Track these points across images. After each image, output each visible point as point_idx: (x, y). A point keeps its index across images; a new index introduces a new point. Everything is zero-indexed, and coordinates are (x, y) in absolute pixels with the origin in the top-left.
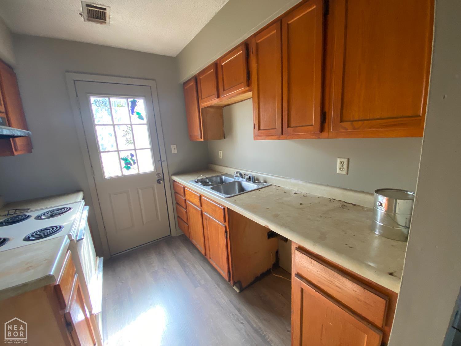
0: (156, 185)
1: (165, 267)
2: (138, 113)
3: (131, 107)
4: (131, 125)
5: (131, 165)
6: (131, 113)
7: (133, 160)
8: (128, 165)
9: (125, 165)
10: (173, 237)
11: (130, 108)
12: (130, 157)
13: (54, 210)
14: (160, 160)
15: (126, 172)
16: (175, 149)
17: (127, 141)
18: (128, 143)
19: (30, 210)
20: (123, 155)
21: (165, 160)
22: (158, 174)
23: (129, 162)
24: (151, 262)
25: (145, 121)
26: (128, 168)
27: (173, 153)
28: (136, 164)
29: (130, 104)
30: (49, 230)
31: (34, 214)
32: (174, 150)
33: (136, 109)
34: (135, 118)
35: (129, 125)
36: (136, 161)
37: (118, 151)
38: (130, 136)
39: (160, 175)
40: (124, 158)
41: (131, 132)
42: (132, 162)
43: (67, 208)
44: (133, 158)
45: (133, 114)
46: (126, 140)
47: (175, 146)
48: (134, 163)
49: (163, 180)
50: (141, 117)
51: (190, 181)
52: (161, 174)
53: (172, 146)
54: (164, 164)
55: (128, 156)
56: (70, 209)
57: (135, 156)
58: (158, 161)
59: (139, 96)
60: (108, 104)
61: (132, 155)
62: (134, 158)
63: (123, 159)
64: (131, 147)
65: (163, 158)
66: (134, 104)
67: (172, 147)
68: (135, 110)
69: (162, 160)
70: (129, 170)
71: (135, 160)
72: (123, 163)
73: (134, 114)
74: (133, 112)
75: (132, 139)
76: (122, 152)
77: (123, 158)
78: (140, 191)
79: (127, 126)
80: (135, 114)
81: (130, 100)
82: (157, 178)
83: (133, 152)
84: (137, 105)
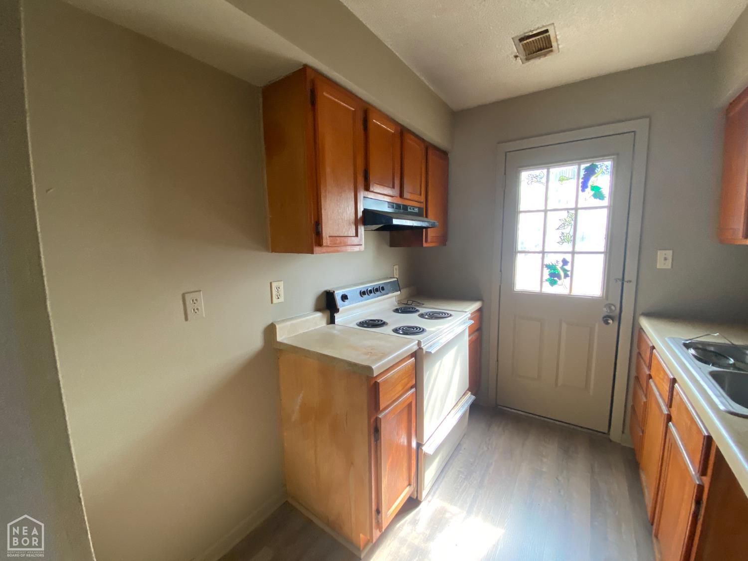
0: (598, 326)
1: (560, 478)
2: (594, 188)
3: (582, 179)
4: (576, 209)
5: (559, 278)
6: (580, 189)
7: (565, 271)
8: (554, 277)
9: (549, 277)
10: (611, 441)
11: (581, 181)
12: (561, 264)
13: (436, 312)
14: (621, 277)
15: (548, 289)
16: (666, 259)
17: (562, 238)
18: (563, 239)
19: (423, 306)
20: (550, 259)
21: (634, 279)
22: (610, 306)
23: (557, 272)
24: (544, 453)
25: (606, 202)
26: (553, 283)
27: (658, 267)
28: (568, 279)
29: (582, 173)
30: (414, 329)
31: (422, 310)
32: (664, 260)
33: (593, 181)
34: (587, 198)
35: (572, 209)
36: (569, 273)
37: (543, 252)
38: (569, 230)
39: (613, 308)
40: (551, 264)
41: (573, 222)
42: (562, 274)
43: (448, 314)
44: (565, 267)
45: (583, 190)
46: (561, 236)
47: (669, 253)
48: (566, 276)
49: (617, 319)
50: (598, 195)
51: (669, 338)
52: (614, 306)
53: (659, 252)
54: (629, 289)
55: (557, 262)
56: (451, 315)
57: (570, 264)
58: (616, 280)
59: (603, 156)
60: (544, 179)
61: (565, 262)
62: (568, 267)
63: (548, 267)
64: (568, 247)
65: (630, 275)
66: (591, 171)
67: (661, 254)
68: (590, 183)
69: (626, 279)
70: (554, 286)
71: (568, 271)
72: (546, 272)
73: (586, 190)
74: (584, 186)
75: (572, 233)
76: (549, 255)
77: (549, 265)
78: (564, 326)
79: (568, 212)
80: (588, 190)
81: (583, 166)
82: (605, 311)
83: (568, 257)
84: (596, 173)
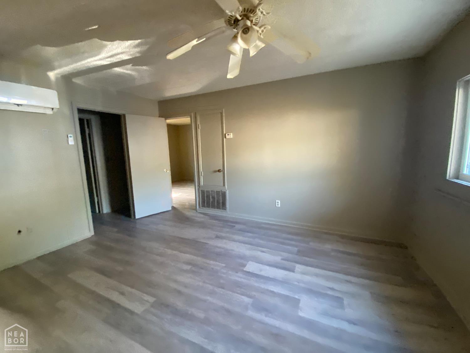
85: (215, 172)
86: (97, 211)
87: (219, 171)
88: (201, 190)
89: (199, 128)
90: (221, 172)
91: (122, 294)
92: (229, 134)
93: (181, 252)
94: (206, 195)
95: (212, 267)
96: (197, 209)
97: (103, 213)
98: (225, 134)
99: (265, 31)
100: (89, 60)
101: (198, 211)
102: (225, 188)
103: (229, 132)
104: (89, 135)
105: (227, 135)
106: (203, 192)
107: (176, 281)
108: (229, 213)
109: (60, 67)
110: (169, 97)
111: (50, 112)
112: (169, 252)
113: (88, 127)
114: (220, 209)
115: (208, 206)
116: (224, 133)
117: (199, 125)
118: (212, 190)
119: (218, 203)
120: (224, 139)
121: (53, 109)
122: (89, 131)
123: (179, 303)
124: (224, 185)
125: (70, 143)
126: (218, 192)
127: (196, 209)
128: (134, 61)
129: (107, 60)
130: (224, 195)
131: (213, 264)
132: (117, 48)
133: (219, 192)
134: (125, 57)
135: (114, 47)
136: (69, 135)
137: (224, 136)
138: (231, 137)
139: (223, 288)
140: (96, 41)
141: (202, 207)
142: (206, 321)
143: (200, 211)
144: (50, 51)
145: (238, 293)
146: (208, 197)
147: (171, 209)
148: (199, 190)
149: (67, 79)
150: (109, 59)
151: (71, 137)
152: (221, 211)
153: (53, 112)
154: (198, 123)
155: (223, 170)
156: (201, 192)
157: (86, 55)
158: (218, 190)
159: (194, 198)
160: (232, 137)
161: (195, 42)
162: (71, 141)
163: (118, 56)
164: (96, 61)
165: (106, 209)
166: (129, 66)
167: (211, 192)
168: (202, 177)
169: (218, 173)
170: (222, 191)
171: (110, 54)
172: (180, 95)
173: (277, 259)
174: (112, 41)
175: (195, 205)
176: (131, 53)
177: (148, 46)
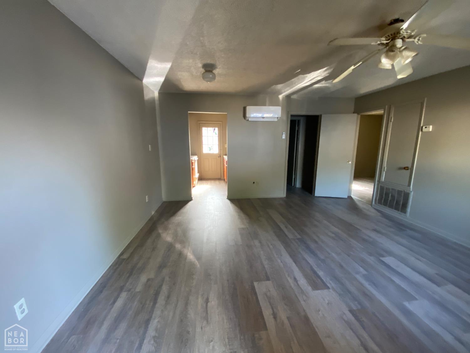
0: (218, 158)
2: (215, 133)
4: (213, 136)
5: (211, 150)
15: (209, 152)
18: (211, 142)
22: (219, 154)
28: (213, 150)
33: (215, 131)
37: (208, 145)
40: (209, 147)
49: (221, 156)
50: (216, 134)
54: (222, 151)
58: (220, 150)
59: (216, 127)
60: (207, 130)
62: (212, 147)
64: (212, 144)
65: (222, 149)
66: (214, 129)
72: (209, 149)
74: (214, 132)
78: (213, 159)
79: (211, 137)
82: (219, 156)
85: (400, 169)
86: (293, 185)
87: (406, 168)
88: (381, 186)
89: (391, 121)
90: (408, 169)
91: (286, 227)
92: (427, 126)
93: (333, 225)
94: (385, 192)
95: (351, 243)
96: (373, 204)
97: (296, 187)
98: (422, 127)
99: (420, 39)
100: (299, 85)
101: (373, 206)
102: (410, 189)
103: (427, 124)
104: (298, 131)
105: (424, 127)
106: (382, 189)
107: (318, 237)
108: (408, 217)
109: (285, 92)
110: (364, 93)
111: (276, 120)
112: (325, 222)
113: (298, 126)
114: (398, 210)
115: (385, 204)
116: (422, 125)
117: (391, 117)
118: (393, 188)
119: (397, 203)
120: (420, 133)
121: (278, 118)
122: (298, 128)
123: (313, 246)
124: (409, 185)
125: (283, 138)
126: (399, 192)
127: (371, 205)
128: (325, 79)
129: (309, 82)
130: (407, 196)
131: (354, 242)
132: (313, 76)
133: (401, 191)
134: (319, 78)
135: (311, 76)
136: (283, 133)
137: (420, 129)
138: (429, 129)
139: (349, 256)
140: (301, 76)
141: (378, 203)
142: (323, 261)
143: (375, 207)
144: (279, 86)
145: (359, 265)
146: (387, 194)
147: (347, 197)
148: (378, 185)
149: (288, 97)
150: (310, 82)
151: (284, 134)
152: (399, 214)
153: (278, 120)
154: (392, 115)
155: (411, 169)
156: (380, 189)
157: (296, 83)
158: (400, 190)
159: (372, 193)
160: (431, 130)
161: (353, 67)
162: (284, 137)
163: (315, 79)
164: (302, 85)
165: (298, 184)
166: (324, 82)
167: (391, 190)
168: (385, 172)
169: (404, 171)
170: (405, 191)
171: (309, 79)
172: (373, 91)
173: (431, 271)
174: (308, 74)
175: (371, 200)
176: (323, 75)
177: (332, 69)
